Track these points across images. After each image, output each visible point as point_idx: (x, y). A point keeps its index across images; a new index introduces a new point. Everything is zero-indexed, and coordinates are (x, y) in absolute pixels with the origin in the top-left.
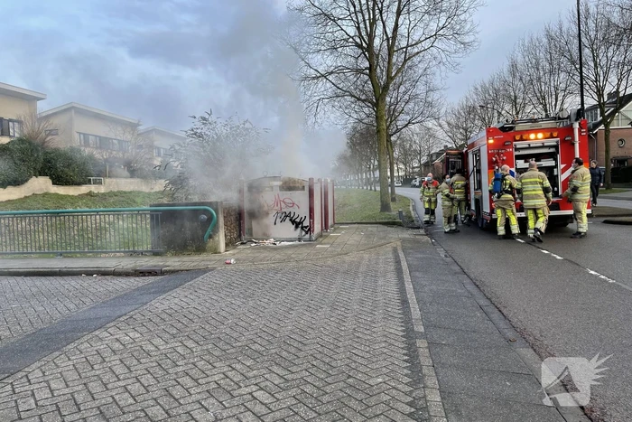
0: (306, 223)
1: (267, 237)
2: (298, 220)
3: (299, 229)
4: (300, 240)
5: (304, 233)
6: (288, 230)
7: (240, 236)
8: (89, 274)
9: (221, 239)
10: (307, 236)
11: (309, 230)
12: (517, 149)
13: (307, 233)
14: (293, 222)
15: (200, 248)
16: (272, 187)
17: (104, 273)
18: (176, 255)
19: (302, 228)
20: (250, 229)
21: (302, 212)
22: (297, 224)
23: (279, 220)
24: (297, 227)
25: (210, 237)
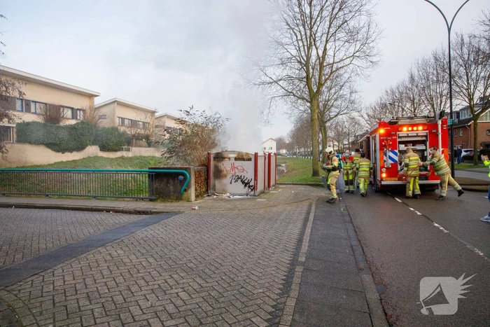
0: (252, 184)
1: (224, 191)
2: (246, 181)
3: (247, 187)
4: (247, 195)
5: (250, 190)
6: (239, 188)
7: (207, 190)
8: (108, 211)
9: (192, 193)
10: (252, 193)
11: (254, 188)
12: (399, 137)
13: (252, 190)
14: (243, 182)
15: (179, 198)
16: (230, 158)
17: (117, 211)
18: (163, 201)
19: (249, 187)
20: (214, 186)
21: (249, 175)
22: (246, 184)
23: (233, 181)
24: (245, 186)
25: (185, 190)
